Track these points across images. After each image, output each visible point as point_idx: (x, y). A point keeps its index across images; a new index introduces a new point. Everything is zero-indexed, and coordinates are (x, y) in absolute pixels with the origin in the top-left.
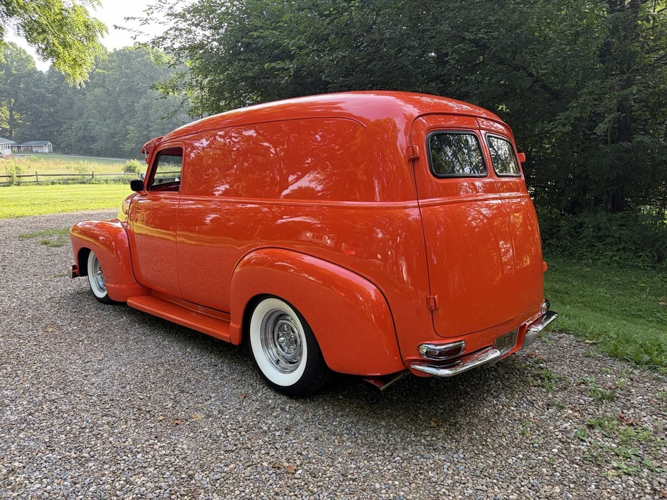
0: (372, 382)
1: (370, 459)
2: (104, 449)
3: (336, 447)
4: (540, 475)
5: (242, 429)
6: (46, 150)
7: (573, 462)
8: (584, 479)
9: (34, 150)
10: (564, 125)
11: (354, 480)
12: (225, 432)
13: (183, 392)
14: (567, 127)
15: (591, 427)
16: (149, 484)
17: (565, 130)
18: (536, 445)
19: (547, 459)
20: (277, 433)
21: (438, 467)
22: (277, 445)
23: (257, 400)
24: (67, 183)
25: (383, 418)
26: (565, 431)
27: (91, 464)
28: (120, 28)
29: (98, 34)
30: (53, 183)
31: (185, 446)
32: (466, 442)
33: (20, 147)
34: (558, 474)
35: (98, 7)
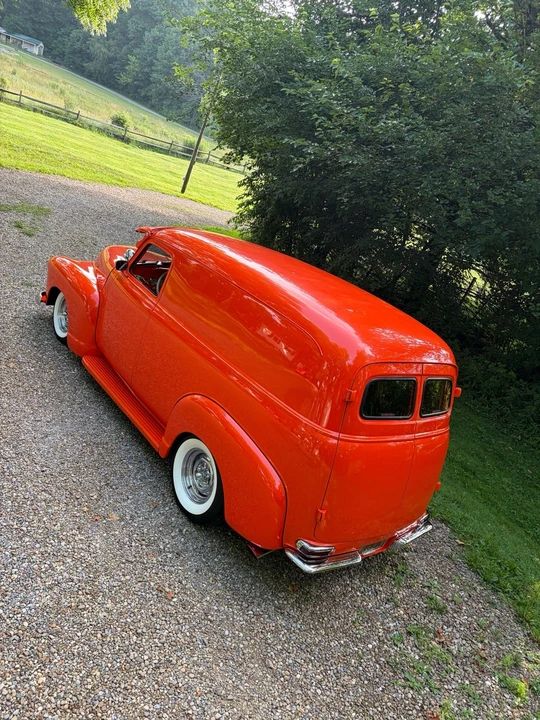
0: (253, 549)
1: (230, 605)
2: (39, 527)
3: (209, 584)
4: (348, 664)
5: (144, 542)
6: (36, 51)
7: (377, 662)
8: (377, 680)
9: (24, 46)
11: (211, 622)
12: (131, 541)
13: (107, 484)
15: (409, 633)
16: (65, 574)
18: (359, 636)
19: (360, 652)
20: (170, 556)
21: (276, 632)
22: (166, 568)
23: (163, 514)
24: (49, 115)
25: (255, 568)
26: (387, 631)
27: (27, 539)
30: (35, 110)
31: (98, 545)
32: (308, 613)
33: (9, 37)
34: (361, 668)
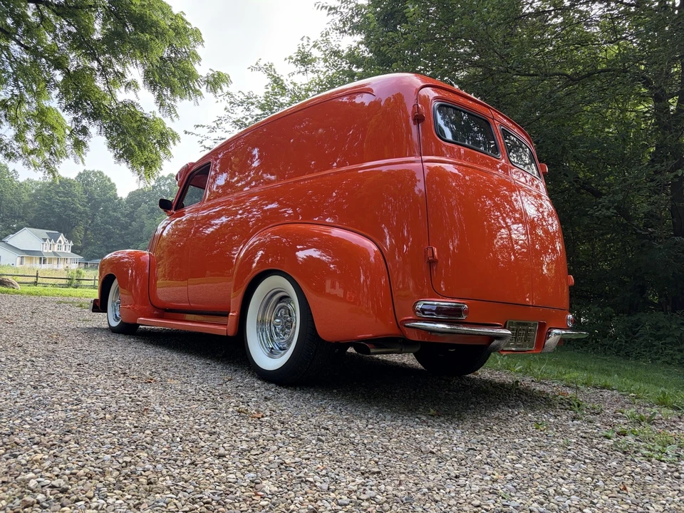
5: (216, 392)
10: (608, 209)
13: (166, 370)
14: (611, 210)
17: (609, 213)
18: (550, 435)
20: (254, 399)
28: (189, 133)
29: (171, 142)
33: (87, 264)
34: (572, 453)
35: (175, 119)
